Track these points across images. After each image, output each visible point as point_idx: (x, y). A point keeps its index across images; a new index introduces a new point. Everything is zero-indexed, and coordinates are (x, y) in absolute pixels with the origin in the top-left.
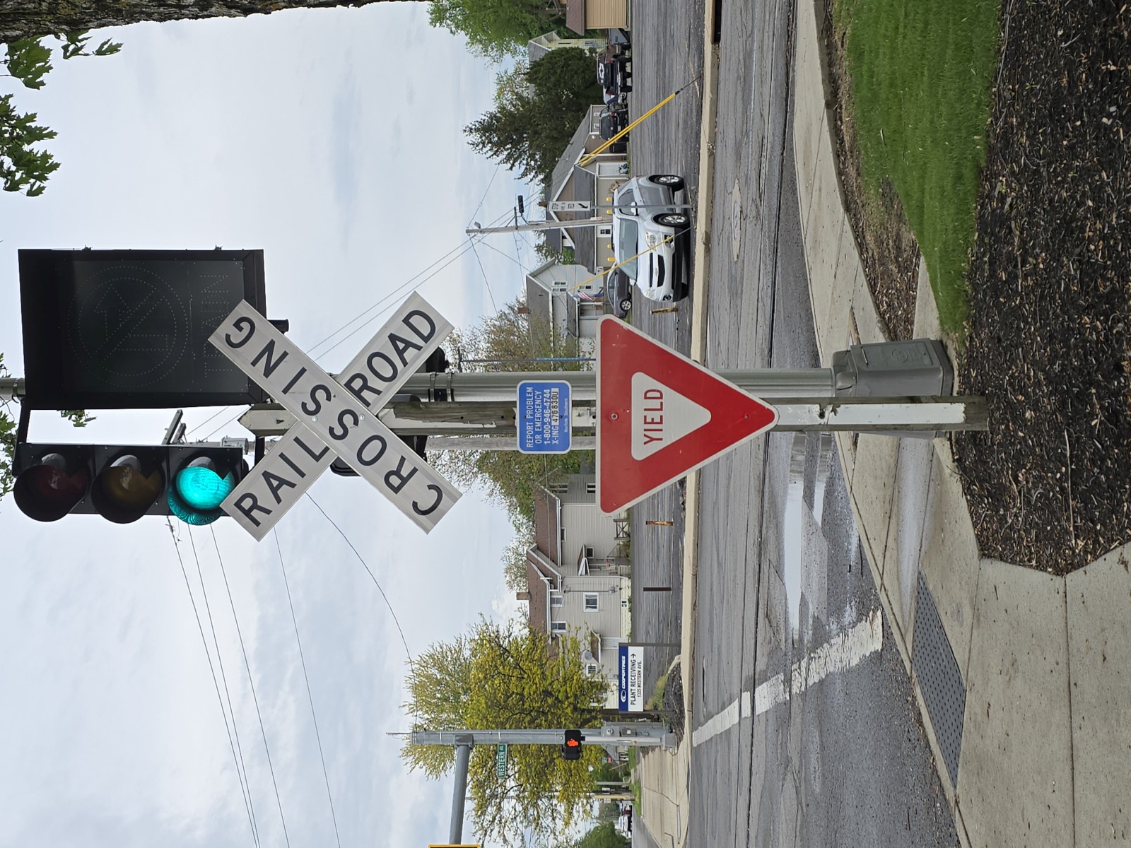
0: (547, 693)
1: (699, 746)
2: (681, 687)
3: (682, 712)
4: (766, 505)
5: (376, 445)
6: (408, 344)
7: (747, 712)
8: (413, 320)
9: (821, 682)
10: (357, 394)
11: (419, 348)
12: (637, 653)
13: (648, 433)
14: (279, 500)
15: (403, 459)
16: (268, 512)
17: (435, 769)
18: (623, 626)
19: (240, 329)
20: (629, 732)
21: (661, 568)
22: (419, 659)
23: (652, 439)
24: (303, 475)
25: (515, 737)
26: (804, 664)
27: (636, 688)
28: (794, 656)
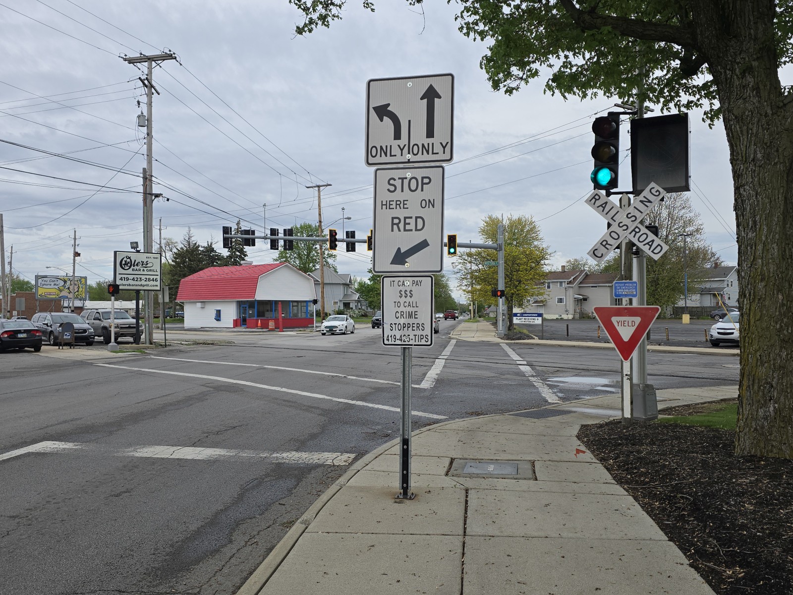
0: (520, 282)
1: (500, 346)
2: (524, 339)
3: (513, 340)
4: (604, 372)
5: (616, 237)
6: (651, 246)
7: (518, 362)
8: (659, 247)
9: (535, 386)
10: (634, 230)
11: (649, 249)
12: (538, 321)
13: (620, 322)
14: (598, 207)
15: (611, 245)
16: (594, 204)
17: (483, 232)
18: (549, 315)
19: (656, 192)
20: (504, 317)
21: (578, 332)
22: (533, 221)
23: (618, 323)
24: (606, 214)
25: (501, 269)
26: (540, 381)
27: (523, 320)
28: (543, 378)
